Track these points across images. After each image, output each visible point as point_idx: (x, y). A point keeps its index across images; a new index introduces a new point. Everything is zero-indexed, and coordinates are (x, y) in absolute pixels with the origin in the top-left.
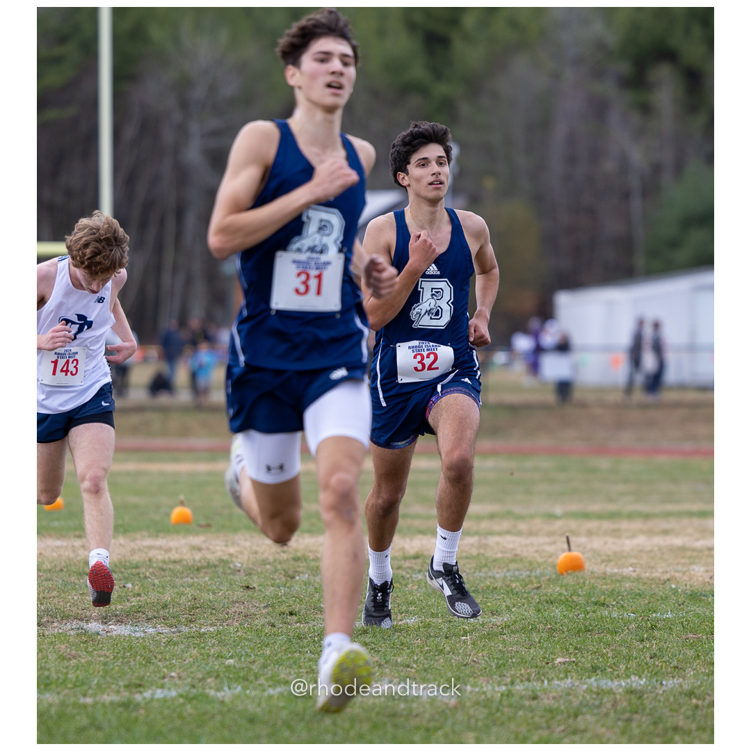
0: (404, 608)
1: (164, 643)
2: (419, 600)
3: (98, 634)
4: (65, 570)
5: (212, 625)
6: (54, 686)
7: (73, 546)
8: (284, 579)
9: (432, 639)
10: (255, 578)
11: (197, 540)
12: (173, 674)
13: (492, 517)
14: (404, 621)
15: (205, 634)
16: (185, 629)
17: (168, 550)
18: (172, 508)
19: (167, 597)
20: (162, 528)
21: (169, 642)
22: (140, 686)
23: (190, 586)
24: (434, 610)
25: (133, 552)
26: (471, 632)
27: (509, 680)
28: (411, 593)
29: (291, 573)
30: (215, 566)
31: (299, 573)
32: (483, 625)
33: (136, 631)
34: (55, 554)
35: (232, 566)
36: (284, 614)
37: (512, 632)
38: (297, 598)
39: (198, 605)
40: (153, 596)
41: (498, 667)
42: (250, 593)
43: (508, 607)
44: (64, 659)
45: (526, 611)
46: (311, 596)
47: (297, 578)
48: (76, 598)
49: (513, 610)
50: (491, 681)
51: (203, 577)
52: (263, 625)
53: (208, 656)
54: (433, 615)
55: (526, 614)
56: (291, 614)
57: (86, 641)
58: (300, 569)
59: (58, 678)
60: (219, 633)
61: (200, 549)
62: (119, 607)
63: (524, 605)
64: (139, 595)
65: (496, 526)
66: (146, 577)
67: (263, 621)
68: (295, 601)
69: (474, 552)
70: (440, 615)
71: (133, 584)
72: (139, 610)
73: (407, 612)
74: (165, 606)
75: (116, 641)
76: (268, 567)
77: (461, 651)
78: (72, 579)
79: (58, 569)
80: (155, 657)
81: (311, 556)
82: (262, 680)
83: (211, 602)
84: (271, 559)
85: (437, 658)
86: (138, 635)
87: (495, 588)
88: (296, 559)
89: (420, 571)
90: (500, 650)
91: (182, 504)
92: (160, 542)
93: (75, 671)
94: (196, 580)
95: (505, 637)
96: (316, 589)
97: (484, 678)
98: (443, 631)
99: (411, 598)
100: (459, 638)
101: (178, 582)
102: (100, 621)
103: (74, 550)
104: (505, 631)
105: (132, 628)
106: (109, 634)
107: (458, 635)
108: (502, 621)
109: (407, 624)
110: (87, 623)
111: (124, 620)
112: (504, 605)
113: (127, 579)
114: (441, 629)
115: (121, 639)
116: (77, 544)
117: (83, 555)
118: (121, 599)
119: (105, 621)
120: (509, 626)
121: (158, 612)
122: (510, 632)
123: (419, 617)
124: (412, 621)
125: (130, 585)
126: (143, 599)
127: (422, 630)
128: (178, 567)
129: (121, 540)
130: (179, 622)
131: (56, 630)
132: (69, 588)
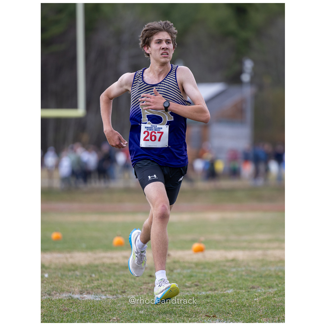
0: (226, 285)
1: (110, 303)
2: (234, 281)
3: (78, 299)
4: (62, 268)
5: (133, 294)
9: (240, 300)
11: (126, 253)
12: (114, 318)
13: (269, 241)
14: (226, 292)
16: (120, 297)
17: (112, 258)
18: (114, 237)
19: (112, 281)
20: (109, 247)
21: (112, 303)
23: (123, 275)
24: (241, 286)
25: (95, 259)
26: (259, 296)
27: (277, 319)
28: (230, 278)
29: (172, 268)
31: (175, 269)
32: (265, 293)
33: (97, 298)
34: (57, 261)
37: (279, 296)
39: (127, 285)
40: (104, 281)
41: (272, 313)
42: (152, 278)
43: (277, 285)
44: (62, 311)
46: (181, 280)
47: (175, 271)
48: (67, 282)
49: (280, 285)
50: (268, 320)
53: (132, 309)
54: (241, 289)
57: (72, 303)
58: (176, 267)
61: (127, 258)
62: (88, 286)
64: (98, 280)
65: (271, 245)
66: (101, 272)
69: (261, 258)
70: (244, 288)
71: (95, 275)
72: (98, 287)
73: (228, 287)
74: (110, 285)
75: (87, 302)
77: (254, 306)
78: (65, 273)
79: (59, 268)
80: (106, 310)
81: (181, 260)
82: (157, 321)
83: (133, 283)
85: (243, 309)
86: (97, 299)
87: (271, 275)
88: (175, 262)
89: (234, 267)
90: (273, 305)
91: (119, 236)
92: (109, 254)
93: (67, 317)
94: (125, 272)
95: (275, 298)
96: (184, 276)
97: (265, 319)
98: (246, 296)
99: (230, 280)
100: (253, 299)
101: (117, 273)
102: (79, 293)
103: (67, 258)
104: (275, 296)
105: (94, 296)
106: (83, 299)
107: (253, 298)
108: (274, 291)
109: (228, 293)
110: (73, 294)
111: (91, 292)
112: (275, 283)
113: (92, 272)
114: (244, 295)
115: (89, 301)
116: (68, 255)
117: (71, 261)
118: (89, 282)
119: (81, 293)
120: (277, 294)
121: (107, 288)
122: (278, 296)
123: (234, 289)
124: (230, 291)
125: (93, 275)
126: (100, 282)
127: (235, 295)
128: (117, 267)
129: (90, 254)
130: (117, 293)
131: (58, 298)
132: (64, 277)
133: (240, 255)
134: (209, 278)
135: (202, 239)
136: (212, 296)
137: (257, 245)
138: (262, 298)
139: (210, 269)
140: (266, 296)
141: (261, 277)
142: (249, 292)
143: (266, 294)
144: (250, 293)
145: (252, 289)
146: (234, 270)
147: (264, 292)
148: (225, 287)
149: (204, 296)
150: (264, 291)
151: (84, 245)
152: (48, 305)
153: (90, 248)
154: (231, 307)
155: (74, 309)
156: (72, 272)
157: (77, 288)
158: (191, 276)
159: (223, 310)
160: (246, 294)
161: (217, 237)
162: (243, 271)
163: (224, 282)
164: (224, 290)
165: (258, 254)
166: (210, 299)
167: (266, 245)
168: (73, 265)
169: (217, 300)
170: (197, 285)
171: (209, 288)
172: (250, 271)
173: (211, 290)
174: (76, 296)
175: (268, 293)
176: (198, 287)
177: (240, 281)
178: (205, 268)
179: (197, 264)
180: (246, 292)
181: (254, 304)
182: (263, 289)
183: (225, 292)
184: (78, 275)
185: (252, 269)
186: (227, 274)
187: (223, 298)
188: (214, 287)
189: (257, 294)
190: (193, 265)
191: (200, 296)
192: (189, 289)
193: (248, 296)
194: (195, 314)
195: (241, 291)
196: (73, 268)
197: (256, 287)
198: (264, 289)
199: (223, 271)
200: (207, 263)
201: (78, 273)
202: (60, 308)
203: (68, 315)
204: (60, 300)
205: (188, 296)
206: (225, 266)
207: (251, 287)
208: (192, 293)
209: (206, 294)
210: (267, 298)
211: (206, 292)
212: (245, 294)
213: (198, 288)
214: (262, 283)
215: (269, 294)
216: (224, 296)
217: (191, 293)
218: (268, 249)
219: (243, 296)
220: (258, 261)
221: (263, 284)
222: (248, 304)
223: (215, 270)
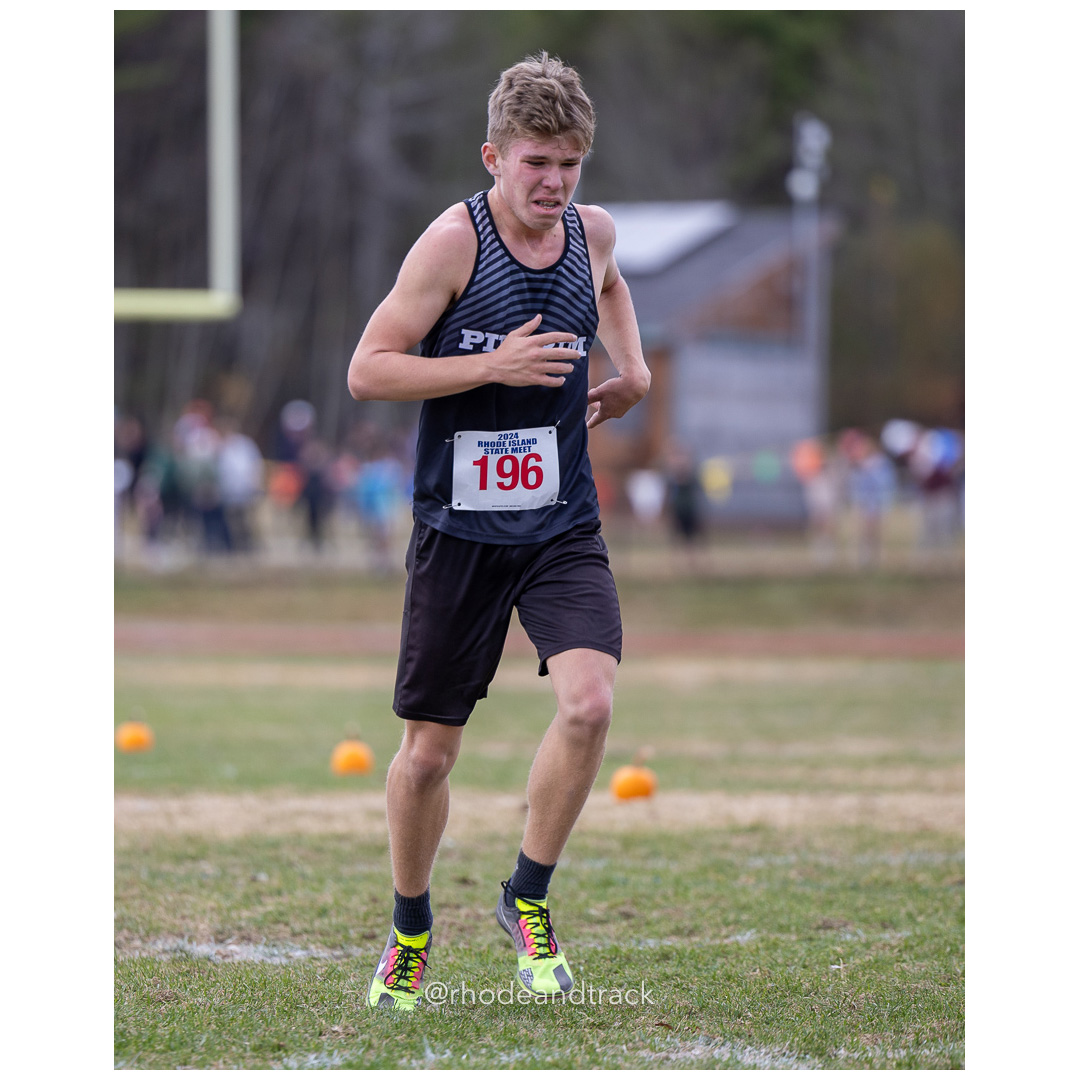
0: (731, 917)
1: (321, 976)
2: (759, 903)
3: (209, 959)
4: (153, 850)
6: (132, 1048)
7: (167, 811)
9: (779, 969)
10: (477, 863)
12: (336, 1028)
13: (884, 761)
14: (732, 939)
16: (357, 952)
17: (328, 817)
18: (335, 742)
19: (327, 898)
20: (318, 780)
21: (330, 974)
22: (280, 1047)
23: (368, 878)
24: (783, 920)
25: (269, 820)
26: (845, 958)
27: (911, 1038)
28: (744, 890)
32: (867, 945)
33: (273, 955)
37: (917, 957)
39: (380, 912)
40: (300, 895)
41: (893, 1017)
42: (468, 890)
43: (910, 916)
44: (151, 1001)
45: (941, 920)
46: (573, 895)
48: (170, 899)
49: (920, 919)
50: (880, 1041)
52: (491, 946)
54: (782, 929)
55: (941, 926)
57: (188, 972)
59: (141, 1034)
62: (245, 914)
63: (937, 911)
64: (279, 893)
65: (891, 777)
66: (291, 864)
67: (491, 937)
69: (853, 821)
70: (793, 928)
71: (270, 876)
72: (279, 918)
73: (736, 922)
74: (323, 912)
75: (239, 971)
77: (829, 990)
78: (164, 866)
79: (141, 849)
80: (306, 998)
82: (488, 1039)
84: (505, 832)
85: (788, 1001)
86: (277, 961)
87: (888, 884)
89: (760, 853)
90: (897, 988)
91: (355, 738)
92: (317, 803)
93: (169, 1023)
95: (904, 965)
96: (581, 883)
97: (869, 1036)
98: (799, 955)
99: (743, 900)
100: (827, 968)
101: (346, 871)
102: (212, 938)
103: (169, 816)
104: (905, 956)
105: (267, 950)
106: (227, 961)
107: (825, 963)
108: (900, 939)
109: (737, 943)
110: (190, 941)
111: (254, 935)
112: (903, 911)
113: (259, 867)
114: (794, 952)
115: (248, 968)
116: (174, 805)
117: (184, 824)
118: (248, 900)
119: (220, 938)
120: (912, 948)
121: (311, 922)
122: (913, 957)
123: (758, 931)
124: (746, 937)
125: (263, 877)
126: (285, 899)
127: (763, 953)
128: (347, 847)
129: (250, 800)
130: (348, 940)
131: (137, 953)
132: (159, 882)
133: (781, 810)
134: (670, 892)
135: (648, 751)
136: (681, 954)
137: (838, 775)
138: (858, 961)
139: (673, 857)
140: (871, 958)
141: (855, 888)
142: (811, 939)
143: (873, 948)
144: (814, 943)
145: (821, 932)
146: (759, 863)
147: (863, 941)
148: (727, 924)
149: (654, 954)
150: (864, 937)
151: (229, 770)
153: (252, 781)
154: (747, 991)
155: (193, 993)
156: (189, 865)
157: (207, 921)
158: (607, 883)
159: (719, 1006)
160: (802, 949)
161: (698, 745)
162: (790, 866)
163: (723, 904)
164: (724, 932)
165: (844, 806)
166: (676, 963)
167: (870, 776)
168: (191, 839)
169: (699, 970)
170: (627, 916)
171: (672, 926)
172: (817, 866)
173: (678, 932)
174: (203, 949)
175: (880, 945)
176: (633, 921)
177: (782, 903)
178: (655, 854)
179: (628, 842)
180: (799, 940)
181: (830, 983)
182: (860, 932)
183: (726, 941)
184: (208, 876)
185: (824, 860)
186: (736, 877)
187: (720, 961)
188: (687, 923)
189: (839, 949)
190: (615, 845)
191: (640, 952)
192: (599, 929)
193: (809, 955)
194: (623, 1017)
195: (784, 937)
196: (191, 850)
197: (836, 925)
198: (866, 931)
199: (720, 867)
200: (665, 838)
201: (208, 867)
202: (145, 991)
203: (172, 1015)
204: (144, 962)
205: (597, 953)
206: (725, 847)
207: (820, 923)
208: (609, 943)
209: (662, 948)
210: (876, 962)
211: (661, 938)
212: (797, 947)
213: (632, 926)
214: (857, 910)
215: (883, 949)
216: (724, 953)
217: (607, 941)
218: (878, 789)
219: (790, 955)
220: (844, 830)
221: (864, 914)
222: (807, 984)
223: (693, 861)
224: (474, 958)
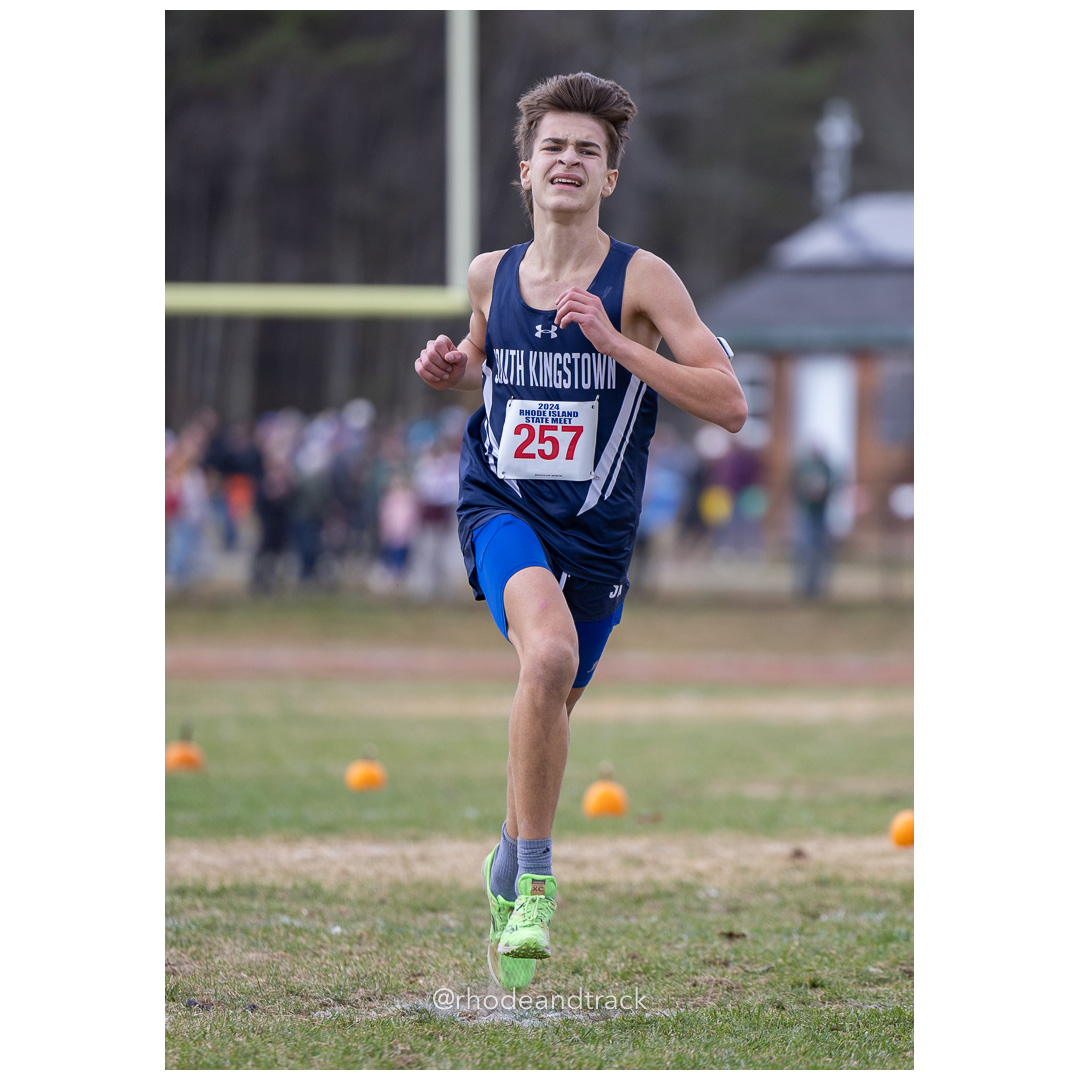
3: (453, 1020)
4: (390, 900)
5: (664, 1005)
7: (404, 858)
8: (798, 919)
10: (745, 916)
11: (636, 846)
15: (652, 1022)
17: (582, 865)
18: (587, 783)
19: (582, 955)
20: (568, 823)
23: (624, 932)
29: (811, 907)
30: (670, 895)
31: (826, 908)
33: (523, 1016)
34: (370, 873)
35: (701, 895)
36: (800, 985)
38: (824, 955)
39: (640, 969)
42: (738, 943)
47: (824, 918)
51: (649, 915)
52: (762, 1006)
56: (814, 985)
57: (431, 1035)
58: (828, 902)
60: (680, 1019)
61: (639, 863)
67: (762, 997)
68: (821, 961)
74: (577, 969)
76: (769, 897)
78: (402, 918)
79: (376, 899)
81: (848, 876)
83: (664, 963)
84: (774, 882)
86: (527, 1022)
88: (822, 883)
91: (606, 777)
94: (634, 921)
96: (859, 938)
101: (601, 923)
103: (406, 862)
116: (412, 851)
117: (422, 871)
128: (601, 897)
132: (398, 936)
151: (471, 813)
152: (337, 1041)
155: (438, 1058)
156: (430, 916)
158: (888, 938)
168: (429, 887)
184: (448, 928)
192: (880, 989)
196: (431, 899)
201: (450, 919)
204: (382, 1024)
205: (878, 1015)
217: (889, 1003)
224: (743, 1021)
